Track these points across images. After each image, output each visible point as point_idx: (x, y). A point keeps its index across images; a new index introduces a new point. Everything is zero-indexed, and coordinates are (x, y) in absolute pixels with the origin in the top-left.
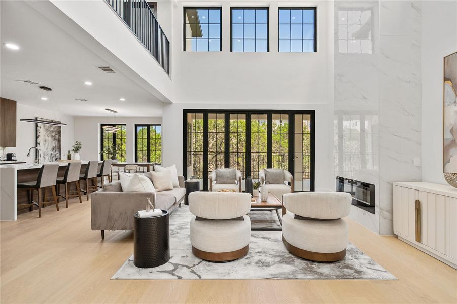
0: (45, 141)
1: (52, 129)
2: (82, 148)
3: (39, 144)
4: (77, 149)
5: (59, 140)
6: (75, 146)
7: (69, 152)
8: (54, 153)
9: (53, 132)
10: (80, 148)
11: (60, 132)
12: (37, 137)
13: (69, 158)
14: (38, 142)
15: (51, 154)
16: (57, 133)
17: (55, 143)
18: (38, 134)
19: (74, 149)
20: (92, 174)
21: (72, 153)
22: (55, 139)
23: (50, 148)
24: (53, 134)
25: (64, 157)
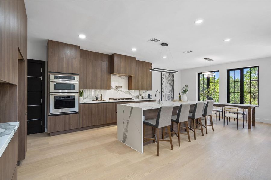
0: (166, 87)
1: (169, 79)
2: (188, 91)
3: (163, 88)
4: (185, 92)
5: (173, 86)
6: (184, 89)
7: (180, 93)
8: (170, 94)
9: (170, 81)
10: (188, 90)
11: (173, 81)
12: (162, 84)
13: (180, 99)
14: (162, 87)
15: (169, 94)
16: (172, 81)
17: (171, 88)
18: (162, 82)
19: (183, 91)
20: (198, 114)
21: (181, 95)
22: (171, 85)
23: (168, 91)
24: (170, 82)
25: (176, 97)
